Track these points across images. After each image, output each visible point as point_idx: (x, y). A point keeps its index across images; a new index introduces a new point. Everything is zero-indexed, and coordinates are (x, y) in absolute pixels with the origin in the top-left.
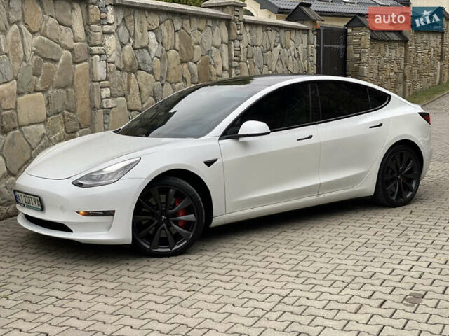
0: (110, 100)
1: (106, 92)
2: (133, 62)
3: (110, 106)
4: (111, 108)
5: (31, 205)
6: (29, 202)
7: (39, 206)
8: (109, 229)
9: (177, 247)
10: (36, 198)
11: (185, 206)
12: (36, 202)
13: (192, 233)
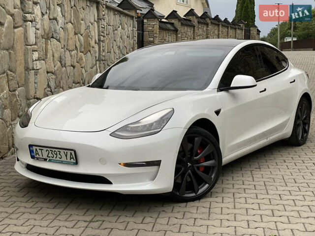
0: (38, 62)
1: (36, 55)
2: (49, 30)
3: (38, 68)
4: (38, 70)
5: (58, 159)
6: (55, 156)
7: (72, 160)
8: (153, 179)
9: (200, 191)
10: (69, 152)
11: (209, 153)
12: (66, 156)
13: (213, 177)
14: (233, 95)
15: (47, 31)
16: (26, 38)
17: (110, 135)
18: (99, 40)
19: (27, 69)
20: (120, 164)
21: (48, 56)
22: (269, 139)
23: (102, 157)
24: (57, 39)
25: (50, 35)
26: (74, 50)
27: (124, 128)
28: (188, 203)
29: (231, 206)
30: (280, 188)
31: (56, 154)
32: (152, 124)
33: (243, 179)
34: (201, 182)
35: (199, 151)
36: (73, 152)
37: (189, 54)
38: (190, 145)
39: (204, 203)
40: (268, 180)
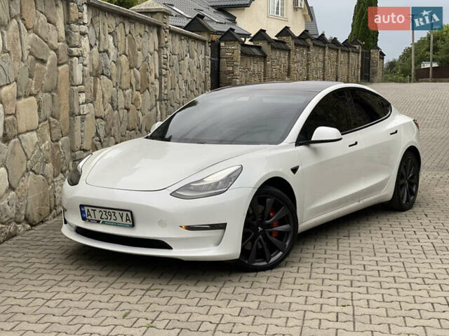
0: (85, 105)
1: (83, 97)
2: (99, 65)
3: (85, 113)
4: (85, 115)
5: (112, 221)
6: (109, 217)
7: (128, 222)
8: (218, 244)
9: (273, 260)
10: (125, 213)
11: (283, 215)
12: (122, 217)
13: (287, 243)
14: (315, 150)
15: (96, 67)
16: (71, 77)
17: (171, 194)
18: (161, 74)
19: (72, 114)
20: (181, 227)
21: (97, 98)
22: (361, 202)
23: (160, 218)
24: (107, 77)
25: (100, 72)
26: (128, 89)
27: (186, 187)
28: (259, 273)
29: (307, 275)
30: (367, 258)
31: (111, 215)
32: (217, 183)
34: (274, 249)
35: (271, 214)
36: (129, 214)
37: (266, 101)
38: (261, 208)
39: (277, 273)
40: (355, 249)
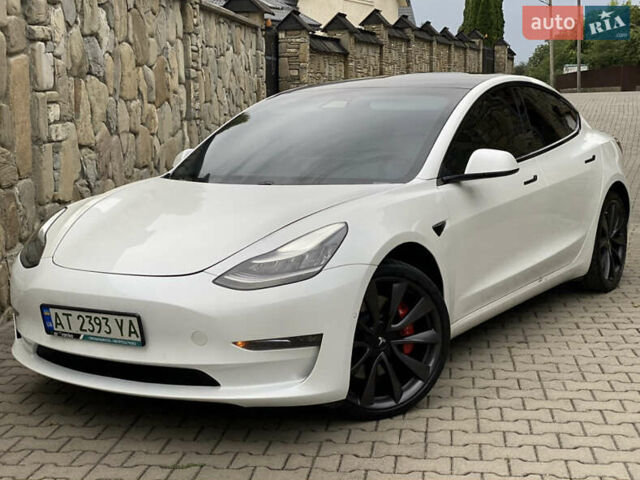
0: (59, 125)
1: (55, 112)
2: (83, 58)
3: (60, 138)
4: (60, 141)
5: (103, 334)
6: (97, 328)
7: (134, 336)
8: (307, 373)
9: (406, 395)
10: (126, 320)
11: (422, 314)
12: (121, 328)
13: (431, 365)
14: (470, 191)
15: (77, 61)
16: (34, 76)
17: (214, 282)
18: (188, 77)
19: (37, 140)
20: (235, 343)
21: (82, 113)
22: (544, 280)
23: (197, 328)
24: (98, 78)
25: (85, 69)
26: (135, 99)
27: (244, 268)
28: (381, 422)
29: (471, 426)
31: (100, 324)
32: (302, 257)
33: (493, 366)
34: (407, 376)
35: (401, 312)
36: (135, 321)
37: (374, 106)
38: (382, 300)
39: (414, 421)
40: (545, 367)
